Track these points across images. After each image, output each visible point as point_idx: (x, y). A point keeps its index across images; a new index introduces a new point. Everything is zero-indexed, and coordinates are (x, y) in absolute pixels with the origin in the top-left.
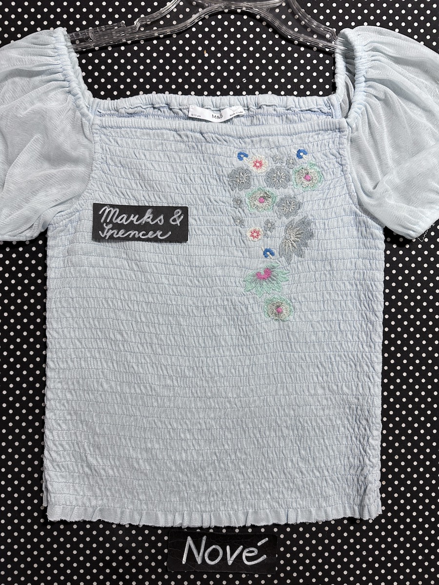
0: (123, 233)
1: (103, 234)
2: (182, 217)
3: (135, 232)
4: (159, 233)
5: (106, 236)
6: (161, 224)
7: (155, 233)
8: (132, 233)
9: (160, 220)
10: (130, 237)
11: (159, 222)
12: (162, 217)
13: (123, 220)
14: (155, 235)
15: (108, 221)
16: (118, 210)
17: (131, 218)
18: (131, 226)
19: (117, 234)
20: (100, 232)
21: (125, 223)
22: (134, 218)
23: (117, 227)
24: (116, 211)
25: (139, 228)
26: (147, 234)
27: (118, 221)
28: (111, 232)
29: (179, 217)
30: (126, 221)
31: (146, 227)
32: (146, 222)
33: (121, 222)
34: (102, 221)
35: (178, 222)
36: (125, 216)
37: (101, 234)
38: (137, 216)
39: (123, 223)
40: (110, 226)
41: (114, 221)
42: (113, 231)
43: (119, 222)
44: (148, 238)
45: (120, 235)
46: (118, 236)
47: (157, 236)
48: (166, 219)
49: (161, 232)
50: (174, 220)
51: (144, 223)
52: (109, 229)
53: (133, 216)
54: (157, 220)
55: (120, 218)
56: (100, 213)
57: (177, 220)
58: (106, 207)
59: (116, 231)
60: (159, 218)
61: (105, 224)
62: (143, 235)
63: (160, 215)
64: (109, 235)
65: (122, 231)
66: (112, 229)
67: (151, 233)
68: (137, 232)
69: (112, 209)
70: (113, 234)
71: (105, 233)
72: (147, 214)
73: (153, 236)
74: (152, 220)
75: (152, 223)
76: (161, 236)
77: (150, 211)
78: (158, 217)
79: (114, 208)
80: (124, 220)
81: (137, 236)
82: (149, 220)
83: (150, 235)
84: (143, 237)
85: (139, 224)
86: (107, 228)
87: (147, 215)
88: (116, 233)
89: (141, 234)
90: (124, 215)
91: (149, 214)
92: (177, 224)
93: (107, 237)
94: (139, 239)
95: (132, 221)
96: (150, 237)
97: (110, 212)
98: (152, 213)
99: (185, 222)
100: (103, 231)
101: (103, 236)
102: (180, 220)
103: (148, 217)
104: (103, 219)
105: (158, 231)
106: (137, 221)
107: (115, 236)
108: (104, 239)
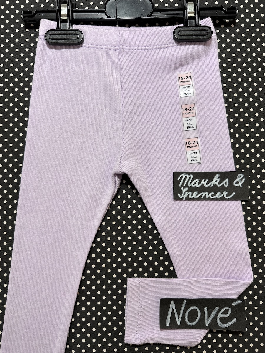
0: (196, 194)
1: (181, 195)
2: (244, 180)
3: (205, 193)
4: (225, 194)
6: (226, 186)
7: (222, 193)
8: (203, 194)
9: (226, 183)
10: (202, 197)
11: (224, 184)
12: (227, 180)
13: (196, 184)
14: (222, 195)
15: (184, 185)
16: (192, 176)
17: (202, 182)
18: (202, 189)
19: (192, 195)
20: (179, 194)
21: (198, 186)
22: (204, 182)
23: (192, 189)
24: (190, 177)
25: (209, 190)
26: (215, 195)
27: (192, 185)
28: (187, 194)
29: (241, 180)
30: (198, 184)
31: (215, 189)
32: (214, 185)
34: (180, 185)
35: (240, 184)
36: (198, 181)
38: (207, 180)
39: (196, 187)
40: (186, 189)
41: (189, 185)
42: (189, 193)
43: (193, 186)
45: (194, 196)
46: (192, 197)
47: (223, 196)
48: (231, 182)
49: (227, 193)
50: (237, 183)
51: (212, 185)
52: (185, 192)
53: (203, 180)
54: (223, 183)
55: (194, 182)
56: (179, 179)
57: (239, 182)
58: (183, 174)
59: (190, 193)
60: (225, 182)
61: (182, 188)
62: (212, 195)
63: (225, 179)
64: (185, 196)
65: (196, 193)
66: (188, 191)
67: (218, 193)
68: (207, 193)
69: (187, 175)
70: (189, 195)
71: (183, 195)
73: (220, 196)
74: (220, 183)
75: (219, 186)
76: (227, 196)
77: (217, 176)
79: (189, 175)
81: (207, 196)
83: (218, 195)
84: (212, 197)
85: (208, 187)
86: (184, 191)
88: (191, 195)
89: (210, 195)
90: (197, 180)
91: (216, 178)
92: (239, 186)
93: (184, 198)
94: (209, 199)
95: (203, 185)
97: (186, 177)
98: (219, 177)
100: (181, 193)
101: (181, 197)
102: (242, 182)
103: (216, 181)
104: (181, 183)
105: (224, 192)
106: (207, 184)
107: (190, 197)
108: (182, 199)
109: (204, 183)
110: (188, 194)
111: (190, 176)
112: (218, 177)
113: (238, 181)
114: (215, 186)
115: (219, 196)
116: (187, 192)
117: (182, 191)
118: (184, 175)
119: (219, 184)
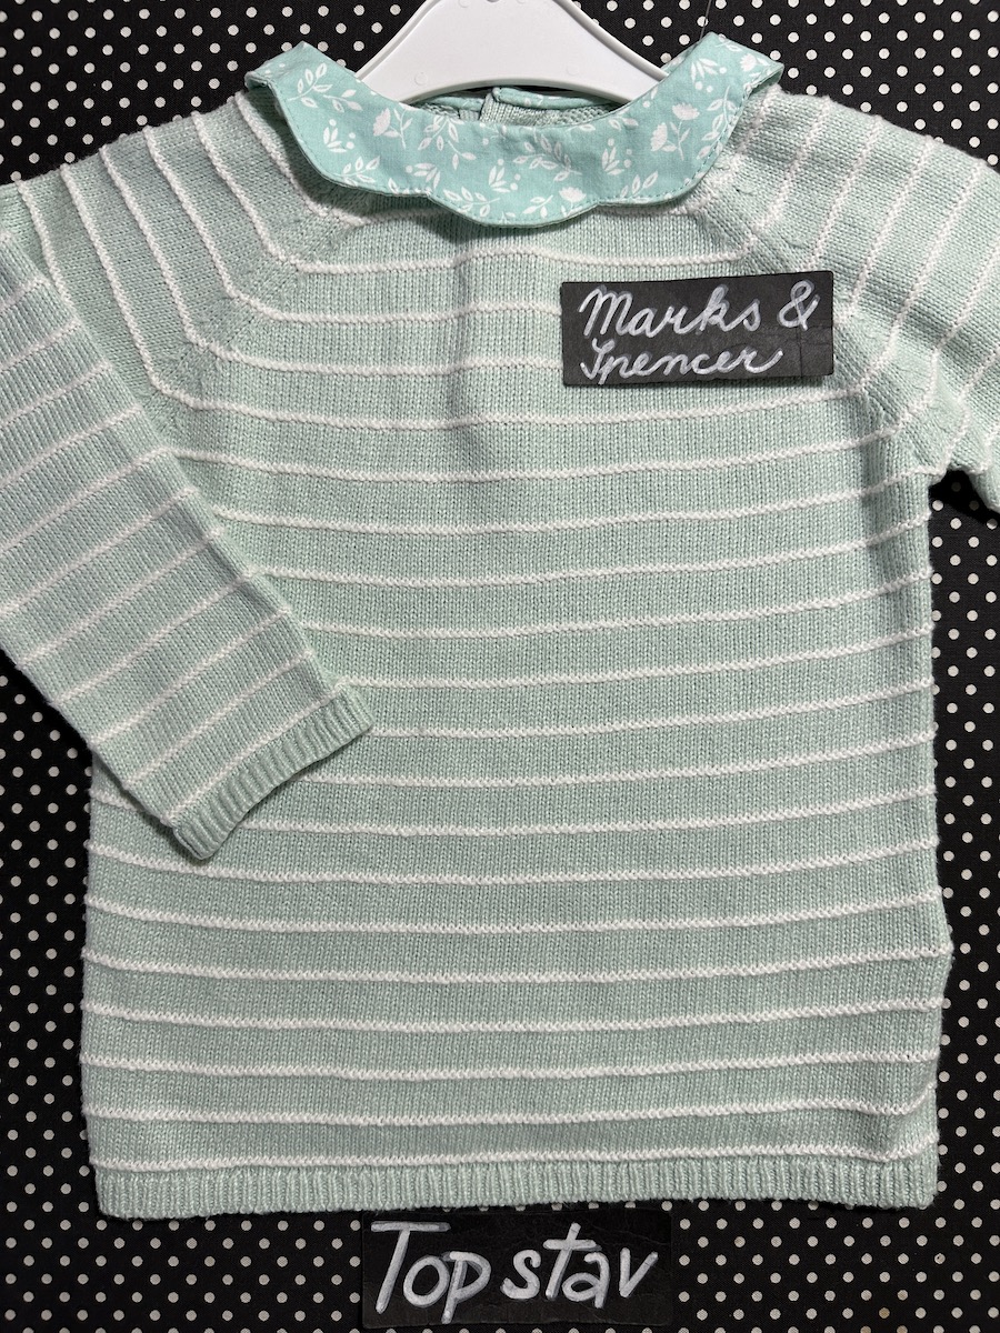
0: (645, 363)
1: (591, 372)
2: (815, 303)
3: (678, 359)
4: (747, 357)
5: (598, 376)
6: (752, 329)
7: (736, 355)
8: (671, 361)
9: (750, 318)
10: (667, 371)
11: (746, 322)
12: (755, 307)
13: (643, 325)
14: (736, 363)
15: (603, 331)
16: (629, 298)
17: (667, 318)
18: (667, 342)
19: (630, 366)
20: (583, 365)
21: (651, 335)
22: (674, 318)
23: (630, 346)
24: (624, 302)
25: (689, 345)
26: (712, 361)
27: (631, 328)
28: (612, 363)
29: (806, 303)
30: (653, 327)
31: (710, 341)
32: (708, 326)
33: (639, 331)
34: (587, 332)
35: (802, 320)
36: (649, 313)
37: (586, 371)
38: (683, 312)
39: (643, 335)
40: (610, 345)
41: (621, 331)
42: (618, 361)
43: (634, 333)
44: (717, 372)
45: (637, 369)
46: (631, 373)
47: (742, 364)
48: (768, 315)
49: (754, 353)
50: (792, 315)
51: (702, 328)
52: (606, 356)
53: (670, 310)
54: (742, 317)
55: (636, 319)
56: (582, 309)
57: (799, 312)
58: (597, 291)
59: (625, 360)
60: (747, 312)
61: (595, 341)
62: (702, 365)
63: (748, 303)
64: (606, 370)
65: (642, 359)
66: (615, 353)
67: (724, 357)
68: (684, 358)
69: (613, 295)
70: (617, 369)
71: (597, 366)
72: (711, 302)
73: (730, 367)
74: (728, 320)
75: (726, 328)
76: (754, 363)
77: (719, 291)
78: (745, 308)
79: (618, 294)
80: (647, 325)
81: (684, 369)
82: (718, 319)
84: (703, 371)
85: (688, 334)
86: (601, 351)
87: (713, 304)
88: (626, 365)
89: (696, 362)
90: (647, 311)
91: (716, 304)
92: (799, 327)
93: (603, 378)
94: (692, 381)
95: (670, 326)
96: (720, 368)
97: (607, 303)
98: (726, 298)
99: (824, 317)
100: (590, 359)
101: (591, 376)
102: (809, 312)
103: (714, 312)
104: (590, 325)
105: (744, 351)
106: (683, 325)
107: (623, 373)
108: (594, 384)
109: (672, 321)
110: (615, 364)
111: (621, 298)
112: (722, 296)
113: (794, 309)
114: (712, 329)
115: (725, 365)
116: (612, 358)
117: (594, 355)
118: (601, 294)
119: (726, 324)
